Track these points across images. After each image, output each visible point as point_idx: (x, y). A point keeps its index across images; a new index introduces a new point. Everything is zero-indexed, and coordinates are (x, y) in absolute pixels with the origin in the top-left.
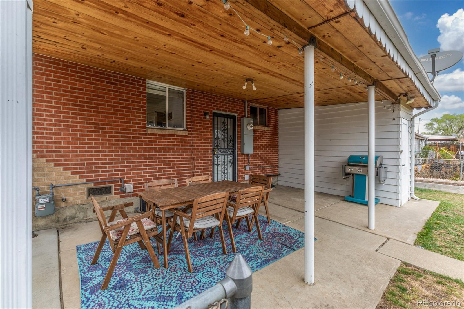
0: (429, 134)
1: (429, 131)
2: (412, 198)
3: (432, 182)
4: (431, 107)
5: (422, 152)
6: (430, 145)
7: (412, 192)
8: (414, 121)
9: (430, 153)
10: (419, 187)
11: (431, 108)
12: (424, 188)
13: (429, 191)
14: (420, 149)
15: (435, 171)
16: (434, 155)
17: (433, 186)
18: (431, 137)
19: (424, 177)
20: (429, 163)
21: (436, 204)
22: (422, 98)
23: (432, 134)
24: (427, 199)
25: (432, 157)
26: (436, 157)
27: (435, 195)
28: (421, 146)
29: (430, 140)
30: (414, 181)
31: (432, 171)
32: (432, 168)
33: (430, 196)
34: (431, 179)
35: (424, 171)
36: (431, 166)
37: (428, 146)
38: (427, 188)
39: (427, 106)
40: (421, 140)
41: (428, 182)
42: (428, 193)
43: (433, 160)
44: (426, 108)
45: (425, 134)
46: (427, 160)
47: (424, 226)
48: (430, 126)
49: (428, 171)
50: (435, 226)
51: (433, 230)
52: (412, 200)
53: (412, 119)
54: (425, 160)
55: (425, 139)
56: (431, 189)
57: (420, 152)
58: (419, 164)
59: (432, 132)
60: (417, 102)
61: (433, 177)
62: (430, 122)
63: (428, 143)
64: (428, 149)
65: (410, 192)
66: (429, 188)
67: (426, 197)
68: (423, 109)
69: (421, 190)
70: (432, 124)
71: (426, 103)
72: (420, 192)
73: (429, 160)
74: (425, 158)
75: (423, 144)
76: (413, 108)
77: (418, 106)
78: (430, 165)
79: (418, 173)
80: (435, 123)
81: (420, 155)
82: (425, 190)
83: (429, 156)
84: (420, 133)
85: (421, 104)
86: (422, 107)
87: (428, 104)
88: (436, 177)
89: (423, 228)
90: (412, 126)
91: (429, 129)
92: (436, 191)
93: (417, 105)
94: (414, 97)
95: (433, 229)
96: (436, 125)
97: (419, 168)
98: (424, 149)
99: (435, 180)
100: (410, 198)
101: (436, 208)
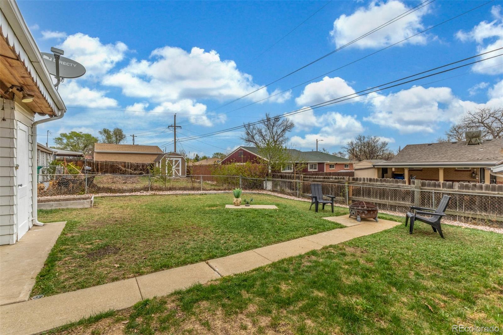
0: (58, 148)
1: (58, 146)
2: (34, 225)
3: (59, 200)
4: (55, 116)
5: (50, 167)
6: (59, 160)
7: (34, 218)
8: (35, 128)
9: (58, 169)
10: (44, 208)
11: (56, 118)
12: (50, 209)
13: (56, 211)
14: (48, 164)
15: (63, 187)
16: (63, 170)
17: (60, 204)
18: (60, 152)
19: (51, 195)
20: (57, 180)
21: (61, 226)
22: (45, 102)
23: (61, 149)
24: (53, 222)
25: (60, 173)
26: (64, 173)
27: (62, 215)
28: (49, 161)
29: (58, 155)
30: (37, 202)
31: (60, 188)
32: (59, 184)
33: (57, 216)
34: (58, 197)
35: (51, 188)
36: (59, 183)
37: (56, 161)
38: (53, 208)
39: (51, 113)
40: (49, 154)
41: (56, 200)
42: (55, 214)
43: (61, 176)
44: (51, 116)
45: (54, 148)
46: (55, 176)
47: (47, 261)
48: (60, 141)
49: (55, 188)
50: (59, 255)
51: (56, 262)
52: (35, 227)
53: (33, 126)
54: (53, 176)
55: (54, 153)
56: (58, 208)
57: (48, 167)
58: (47, 181)
59: (61, 147)
60: (40, 105)
61: (61, 194)
62: (60, 137)
63: (57, 157)
64: (56, 164)
65: (31, 219)
66: (56, 208)
67: (52, 220)
68: (47, 117)
69: (47, 212)
70: (61, 139)
71: (50, 109)
72: (45, 215)
73: (57, 176)
74: (53, 173)
75: (51, 159)
76: (35, 113)
77: (42, 112)
78: (57, 181)
79: (45, 192)
80: (64, 138)
81: (48, 170)
82: (51, 211)
83: (56, 172)
84: (49, 147)
85: (45, 110)
86: (46, 114)
87: (52, 111)
88: (64, 194)
89: (45, 265)
90: (33, 134)
91: (58, 143)
92: (63, 210)
93: (39, 110)
94: (32, 96)
95: (57, 260)
96: (65, 141)
97: (46, 185)
98: (52, 164)
99: (62, 197)
100: (31, 226)
101: (62, 230)
